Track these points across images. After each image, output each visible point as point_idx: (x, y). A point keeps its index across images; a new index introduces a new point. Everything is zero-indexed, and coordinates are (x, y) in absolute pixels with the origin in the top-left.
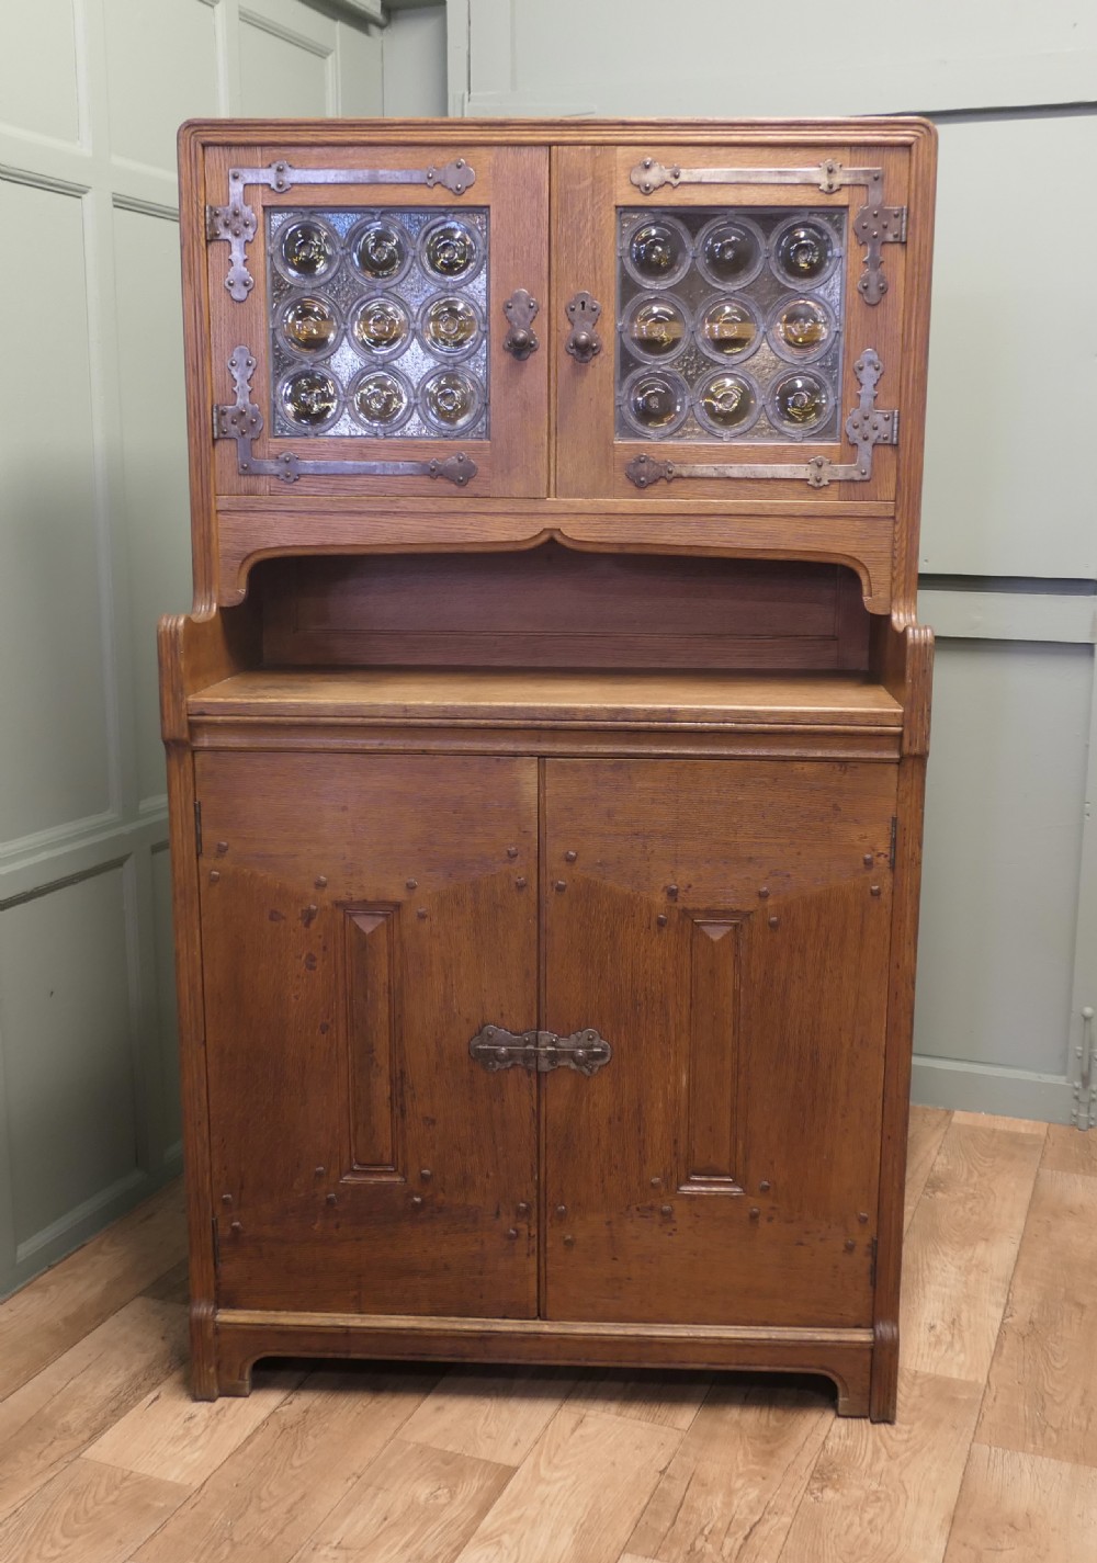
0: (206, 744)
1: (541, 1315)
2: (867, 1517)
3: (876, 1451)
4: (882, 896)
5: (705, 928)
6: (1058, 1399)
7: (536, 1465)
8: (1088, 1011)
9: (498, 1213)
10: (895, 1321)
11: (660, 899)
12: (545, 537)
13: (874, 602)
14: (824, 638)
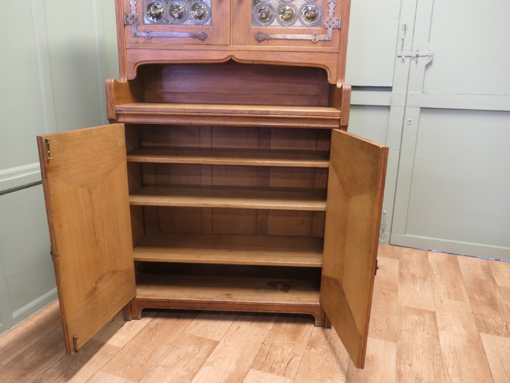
0: (122, 121)
2: (324, 357)
3: (326, 337)
6: (379, 321)
7: (225, 341)
8: (385, 211)
12: (229, 58)
13: (331, 80)
14: (315, 96)
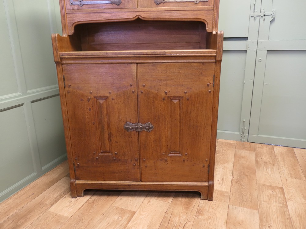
0: (64, 63)
1: (141, 181)
2: (209, 222)
3: (209, 207)
4: (211, 93)
5: (173, 101)
6: (245, 195)
7: (140, 211)
8: (244, 120)
9: (131, 161)
10: (213, 180)
11: (163, 94)
12: (137, 17)
13: (208, 29)
14: (196, 42)
